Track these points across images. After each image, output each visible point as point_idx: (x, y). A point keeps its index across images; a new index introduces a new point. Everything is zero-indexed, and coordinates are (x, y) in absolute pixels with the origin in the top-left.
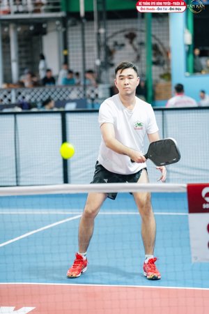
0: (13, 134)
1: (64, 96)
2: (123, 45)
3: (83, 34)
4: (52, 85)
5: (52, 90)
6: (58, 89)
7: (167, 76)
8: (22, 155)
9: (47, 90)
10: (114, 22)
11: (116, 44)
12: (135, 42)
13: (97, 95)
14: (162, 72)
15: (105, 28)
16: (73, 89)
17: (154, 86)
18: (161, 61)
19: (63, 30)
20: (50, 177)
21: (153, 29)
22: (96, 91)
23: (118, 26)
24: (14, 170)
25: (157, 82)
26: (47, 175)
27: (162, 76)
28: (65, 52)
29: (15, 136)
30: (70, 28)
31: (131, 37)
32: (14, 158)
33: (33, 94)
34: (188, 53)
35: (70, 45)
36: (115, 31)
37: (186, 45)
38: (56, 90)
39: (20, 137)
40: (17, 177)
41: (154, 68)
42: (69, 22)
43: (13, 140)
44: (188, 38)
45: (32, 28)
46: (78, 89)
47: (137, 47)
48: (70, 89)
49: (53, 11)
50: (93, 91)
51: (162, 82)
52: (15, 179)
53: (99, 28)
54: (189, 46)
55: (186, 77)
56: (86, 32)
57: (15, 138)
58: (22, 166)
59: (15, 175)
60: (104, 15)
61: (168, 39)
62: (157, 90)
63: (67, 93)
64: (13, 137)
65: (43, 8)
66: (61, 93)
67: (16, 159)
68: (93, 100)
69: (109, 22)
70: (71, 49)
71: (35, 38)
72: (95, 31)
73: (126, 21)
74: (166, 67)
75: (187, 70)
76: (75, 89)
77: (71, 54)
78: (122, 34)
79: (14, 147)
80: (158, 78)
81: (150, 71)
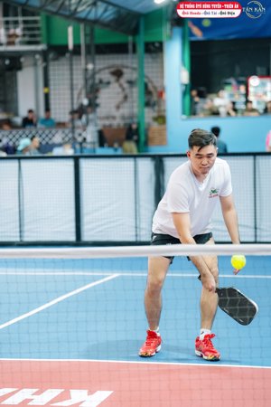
0: (17, 183)
1: (47, 139)
2: (108, 83)
3: (71, 70)
4: (32, 127)
5: (34, 132)
6: (40, 132)
7: (161, 119)
8: (26, 207)
9: (27, 132)
10: (102, 57)
11: (101, 82)
12: (123, 81)
13: (85, 139)
14: (155, 115)
15: (94, 63)
16: (57, 132)
17: (147, 130)
18: (152, 102)
19: (44, 64)
20: (60, 232)
21: (145, 65)
22: (84, 135)
23: (107, 61)
24: (18, 224)
25: (149, 125)
26: (56, 230)
27: (156, 119)
28: (46, 90)
29: (19, 184)
30: (51, 63)
31: (118, 74)
32: (17, 210)
33: (11, 136)
34: (184, 94)
35: (51, 82)
36: (102, 66)
37: (183, 84)
38: (37, 132)
39: (24, 185)
40: (20, 232)
41: (147, 110)
42: (51, 56)
43: (17, 189)
44: (185, 77)
45: (7, 62)
46: (63, 132)
47: (126, 85)
48: (53, 131)
49: (29, 43)
50: (80, 135)
51: (155, 126)
52: (18, 234)
53: (86, 64)
54: (186, 85)
55: (183, 120)
56: (74, 67)
57: (19, 187)
58: (26, 220)
59: (18, 230)
60: (93, 50)
61: (162, 77)
62: (150, 135)
63: (50, 136)
64: (17, 185)
65: (17, 40)
66: (44, 136)
67: (20, 211)
68: (81, 144)
69: (97, 57)
70: (52, 87)
71: (8, 74)
72: (83, 66)
73: (115, 56)
74: (156, 108)
75: (184, 113)
76: (60, 131)
77: (52, 92)
78: (107, 71)
79: (17, 198)
80: (151, 121)
81: (143, 113)
